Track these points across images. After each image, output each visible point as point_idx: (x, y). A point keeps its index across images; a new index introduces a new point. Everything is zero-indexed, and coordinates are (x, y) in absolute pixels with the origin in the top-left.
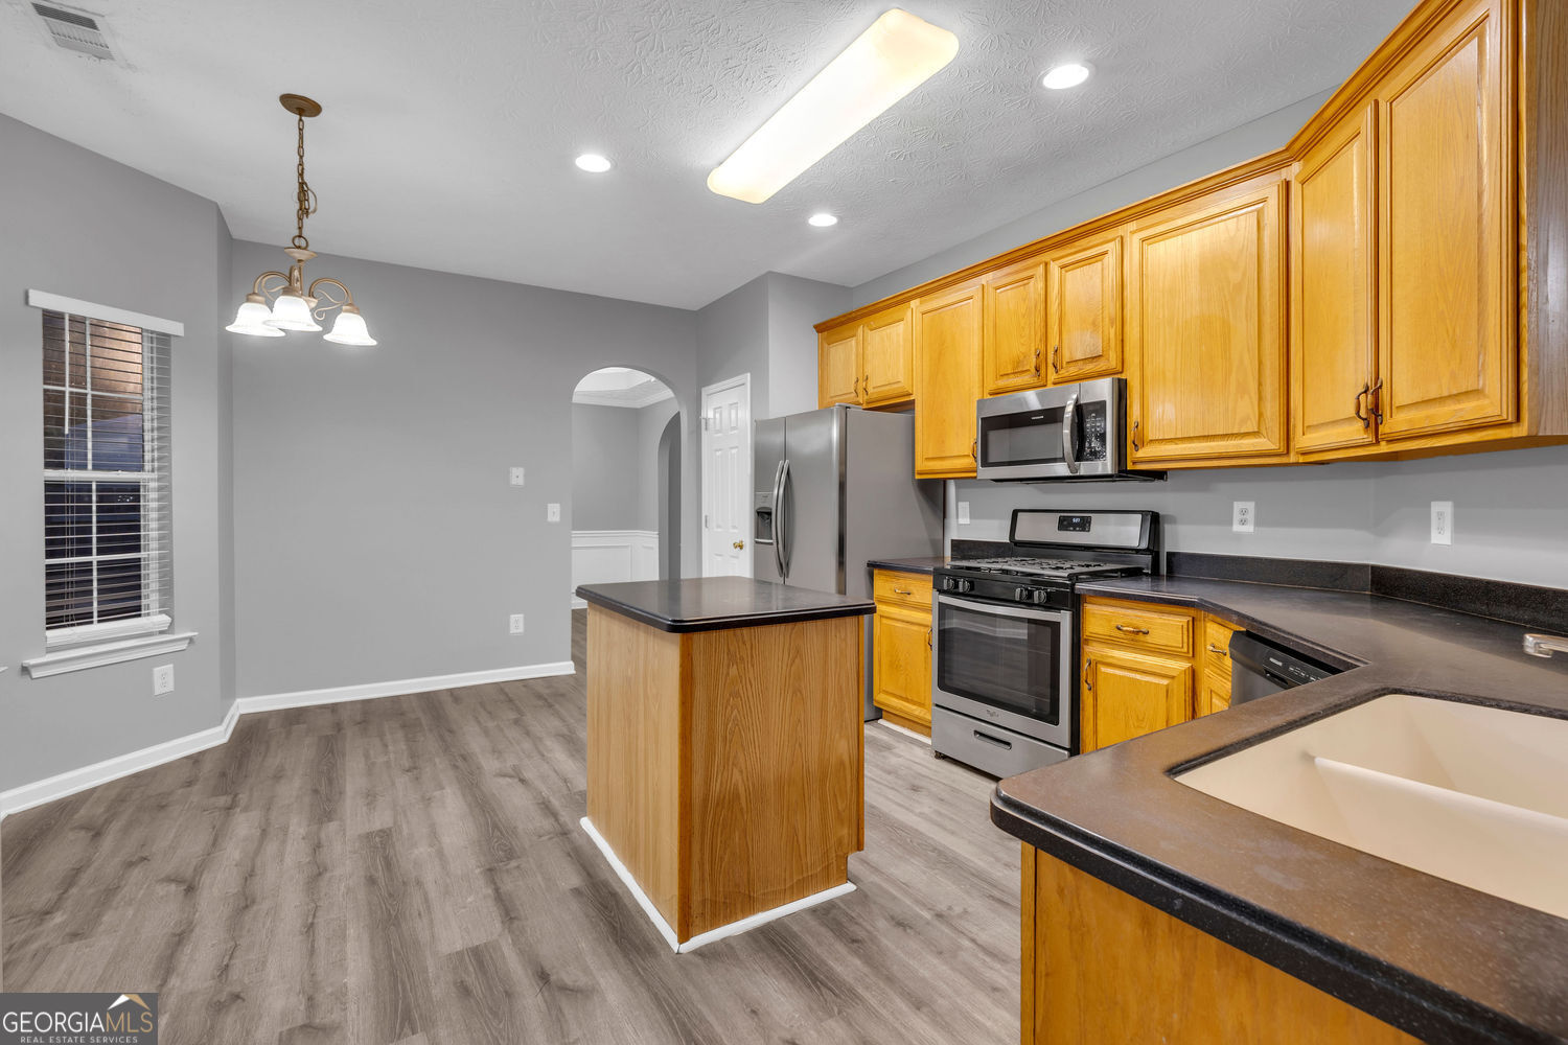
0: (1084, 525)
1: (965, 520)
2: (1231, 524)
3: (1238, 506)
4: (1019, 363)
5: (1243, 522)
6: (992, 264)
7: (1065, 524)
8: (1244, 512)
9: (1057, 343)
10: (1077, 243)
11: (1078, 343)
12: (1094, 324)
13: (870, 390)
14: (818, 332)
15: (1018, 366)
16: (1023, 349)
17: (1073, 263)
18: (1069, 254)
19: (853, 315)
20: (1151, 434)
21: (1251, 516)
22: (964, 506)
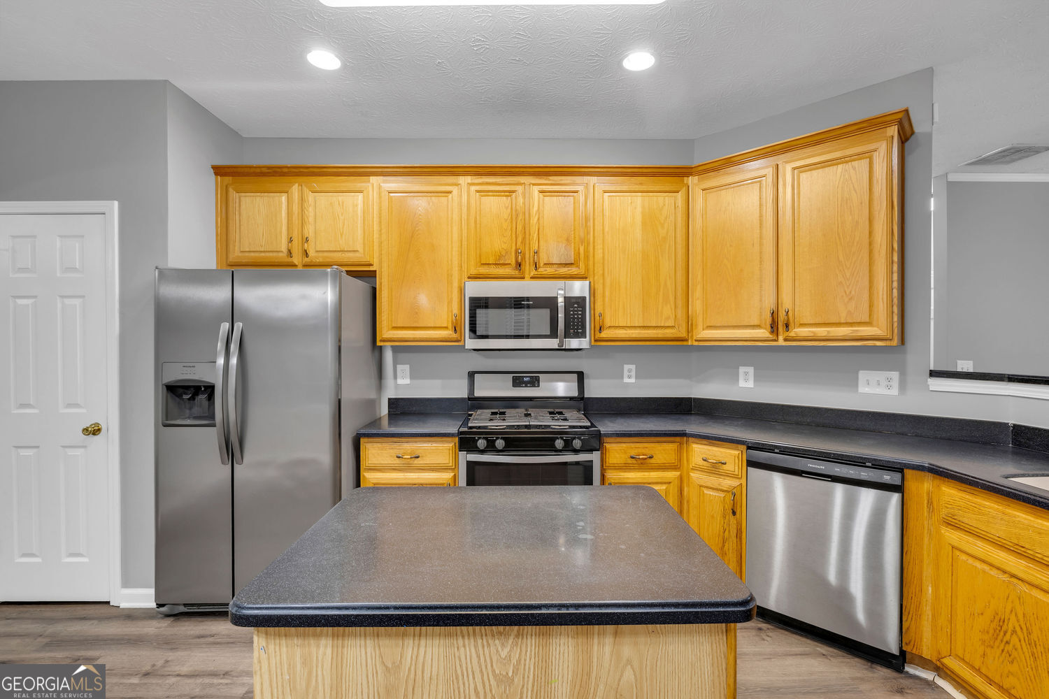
0: (534, 382)
1: (404, 380)
2: (622, 377)
3: (626, 367)
4: (500, 257)
5: (629, 377)
6: (475, 170)
7: (517, 382)
8: (630, 371)
9: (536, 248)
10: (551, 178)
11: (553, 251)
12: (568, 240)
13: (312, 253)
14: (216, 174)
15: (499, 259)
16: (504, 246)
17: (550, 192)
18: (548, 183)
19: (286, 170)
20: (608, 322)
21: (633, 373)
22: (404, 369)
